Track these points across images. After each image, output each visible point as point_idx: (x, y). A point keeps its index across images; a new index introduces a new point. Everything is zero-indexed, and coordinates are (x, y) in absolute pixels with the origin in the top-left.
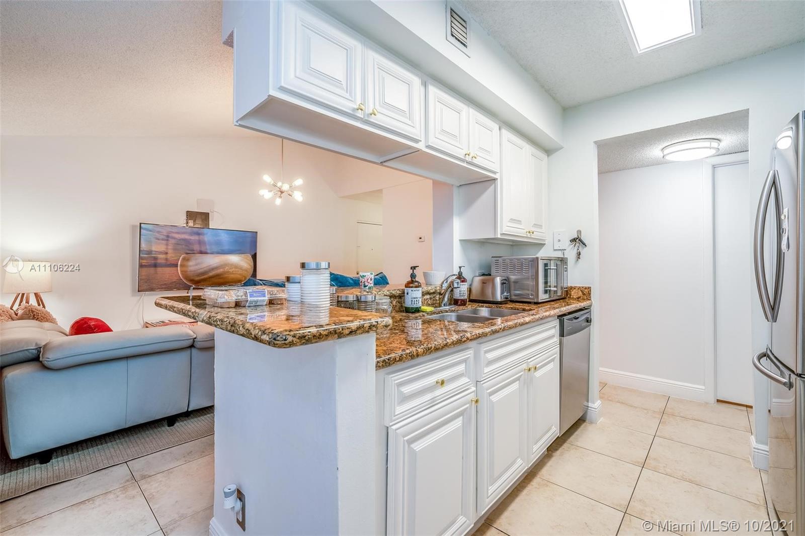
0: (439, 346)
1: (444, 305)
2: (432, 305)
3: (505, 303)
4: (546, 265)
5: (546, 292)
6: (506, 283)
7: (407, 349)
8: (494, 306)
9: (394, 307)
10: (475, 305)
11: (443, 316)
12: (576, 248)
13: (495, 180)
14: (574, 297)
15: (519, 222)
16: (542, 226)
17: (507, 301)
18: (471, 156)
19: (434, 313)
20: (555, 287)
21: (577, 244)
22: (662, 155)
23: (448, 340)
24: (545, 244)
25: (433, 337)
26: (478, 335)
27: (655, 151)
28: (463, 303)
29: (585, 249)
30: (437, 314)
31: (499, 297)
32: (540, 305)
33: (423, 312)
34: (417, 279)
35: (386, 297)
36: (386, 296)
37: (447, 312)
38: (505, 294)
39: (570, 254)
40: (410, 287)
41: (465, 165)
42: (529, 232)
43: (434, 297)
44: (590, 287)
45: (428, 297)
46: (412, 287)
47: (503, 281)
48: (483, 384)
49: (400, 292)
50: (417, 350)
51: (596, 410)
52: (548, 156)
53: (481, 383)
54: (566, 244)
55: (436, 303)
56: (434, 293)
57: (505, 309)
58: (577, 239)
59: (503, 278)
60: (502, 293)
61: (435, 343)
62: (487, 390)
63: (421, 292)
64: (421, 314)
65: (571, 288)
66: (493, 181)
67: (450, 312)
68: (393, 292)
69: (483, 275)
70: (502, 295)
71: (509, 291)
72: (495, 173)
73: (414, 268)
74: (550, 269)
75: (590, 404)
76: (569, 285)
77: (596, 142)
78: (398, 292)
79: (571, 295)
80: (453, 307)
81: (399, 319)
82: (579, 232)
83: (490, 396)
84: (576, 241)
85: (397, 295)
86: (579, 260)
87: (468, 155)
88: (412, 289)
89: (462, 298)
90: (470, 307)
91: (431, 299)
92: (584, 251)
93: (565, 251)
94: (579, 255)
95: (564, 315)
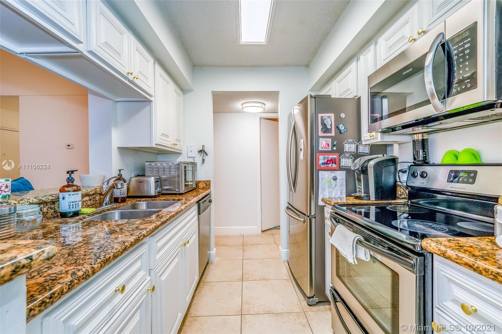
0: (118, 253)
1: (106, 204)
2: (92, 206)
3: (158, 196)
4: (185, 167)
5: (186, 185)
6: (159, 182)
7: (79, 270)
8: (150, 199)
9: (45, 215)
10: (134, 201)
11: (106, 214)
12: (202, 156)
13: (150, 101)
14: (201, 187)
15: (167, 136)
16: (180, 141)
17: (161, 194)
18: (132, 76)
19: (96, 213)
20: (191, 182)
21: (202, 154)
22: (242, 108)
23: (126, 244)
24: (182, 153)
25: (107, 243)
26: (152, 230)
27: (238, 105)
28: (123, 200)
29: (207, 157)
30: (99, 214)
31: (153, 192)
32: (183, 195)
33: (84, 214)
34: (75, 183)
35: (34, 206)
36: (33, 204)
37: (109, 210)
38: (158, 189)
39: (198, 160)
40: (66, 191)
41: (127, 82)
42: (174, 145)
43: (94, 198)
44: (210, 181)
45: (87, 198)
46: (69, 191)
47: (156, 180)
48: (155, 270)
49: (54, 198)
50: (93, 267)
51: (214, 255)
52: (184, 94)
53: (154, 269)
54: (195, 154)
55: (96, 203)
56: (93, 194)
57: (160, 201)
58: (202, 150)
59: (156, 177)
60: (156, 188)
61: (114, 251)
62: (158, 274)
63: (80, 195)
64: (81, 217)
65: (199, 182)
66: (149, 102)
67: (112, 210)
68: (43, 199)
69: (138, 176)
70: (156, 191)
71: (161, 187)
72: (151, 96)
73: (71, 172)
74: (188, 170)
75: (211, 252)
76: (198, 180)
77: (212, 92)
78: (51, 198)
79: (199, 186)
80: (115, 205)
81: (54, 228)
82: (203, 146)
83: (160, 277)
84: (202, 152)
85: (49, 201)
86: (204, 164)
87: (131, 74)
88: (70, 193)
89: (123, 196)
90: (129, 202)
91: (90, 200)
92: (206, 158)
93: (195, 158)
94: (204, 161)
95: (200, 200)
